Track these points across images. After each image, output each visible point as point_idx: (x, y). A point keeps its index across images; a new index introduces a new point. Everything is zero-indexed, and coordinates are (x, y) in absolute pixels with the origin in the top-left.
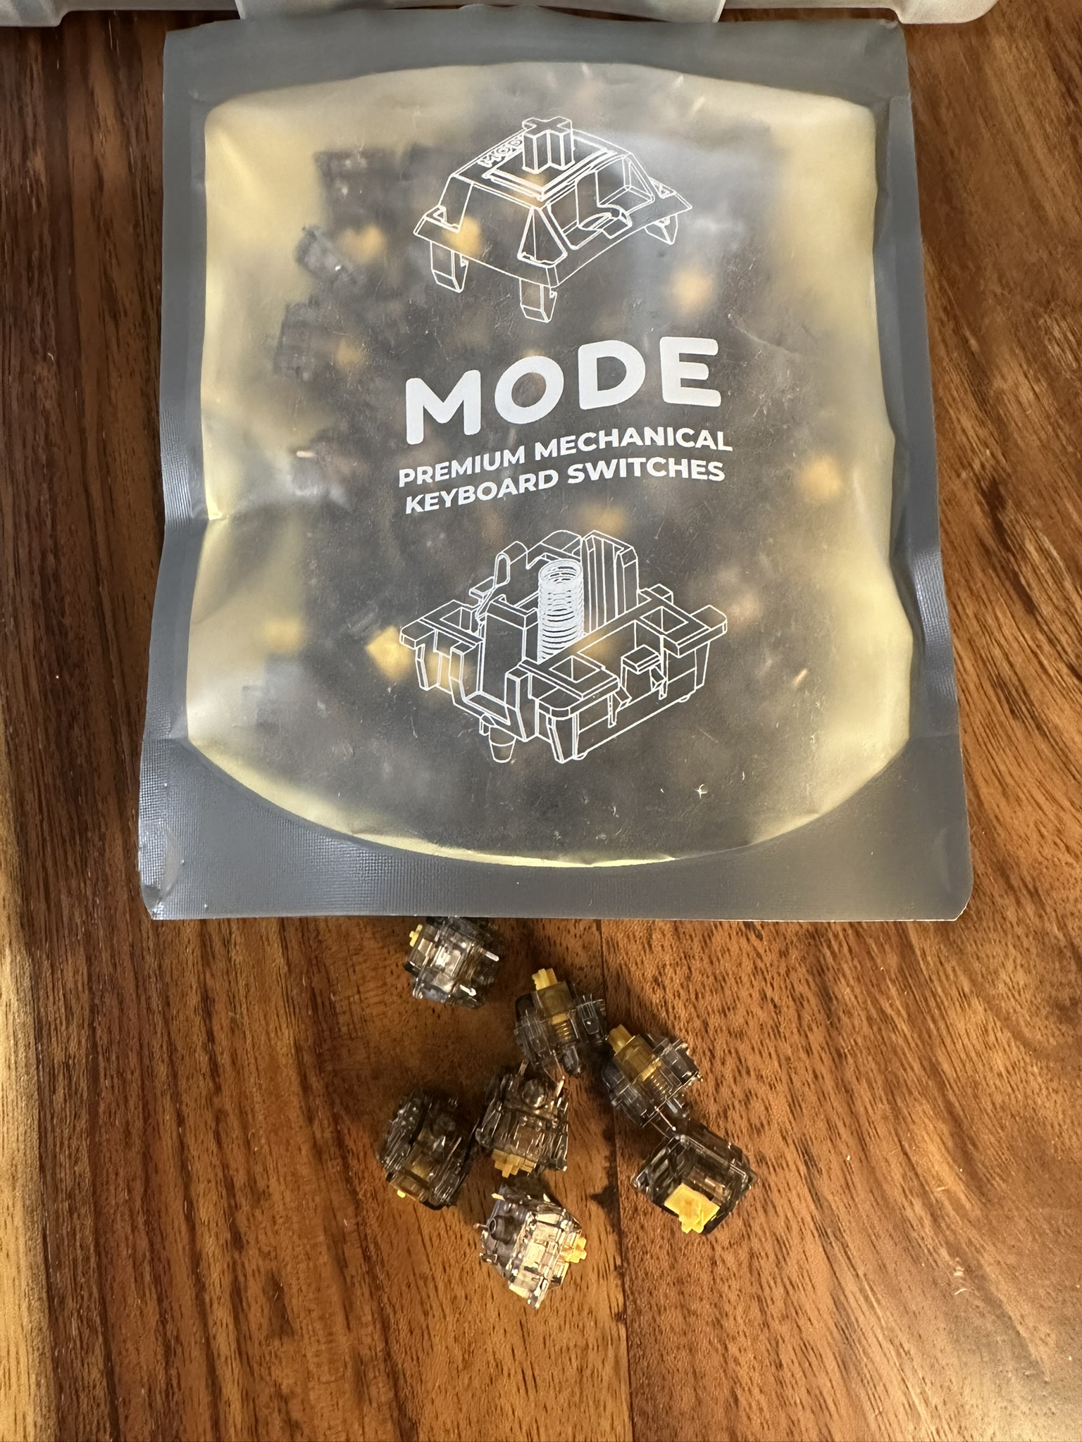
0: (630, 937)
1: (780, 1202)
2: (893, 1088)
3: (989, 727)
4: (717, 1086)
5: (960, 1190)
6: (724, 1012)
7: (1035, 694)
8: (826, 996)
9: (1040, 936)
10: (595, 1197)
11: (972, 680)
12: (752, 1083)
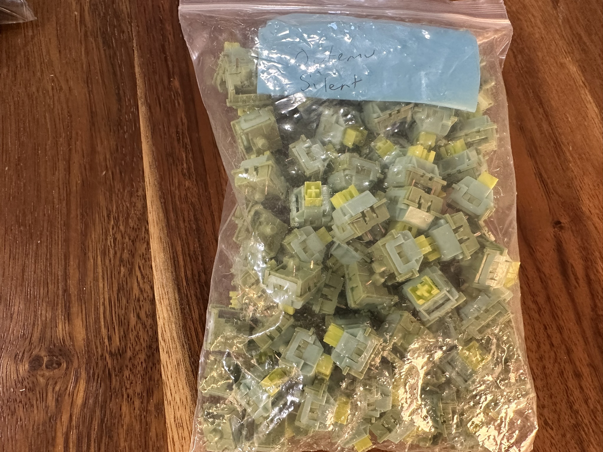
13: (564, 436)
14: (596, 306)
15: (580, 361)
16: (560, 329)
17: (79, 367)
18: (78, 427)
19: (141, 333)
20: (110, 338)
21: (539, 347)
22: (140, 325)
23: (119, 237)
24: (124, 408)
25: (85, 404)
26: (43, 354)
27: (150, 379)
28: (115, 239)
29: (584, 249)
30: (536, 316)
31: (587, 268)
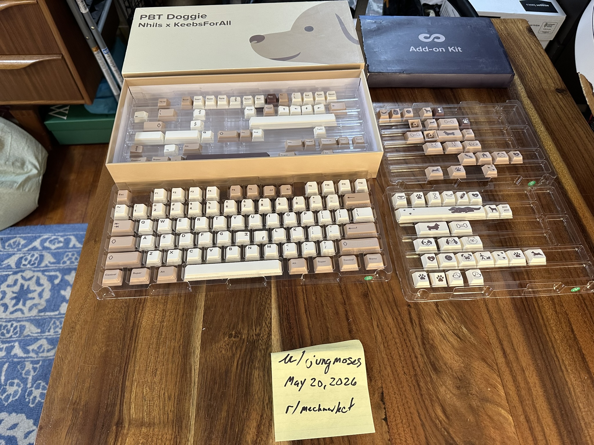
0: (386, 375)
1: (414, 420)
2: (431, 400)
3: (440, 341)
4: (402, 400)
5: (444, 418)
6: (402, 388)
7: (447, 336)
8: (419, 385)
9: (453, 375)
10: (383, 419)
11: (437, 334)
12: (408, 400)
13: (411, 378)
14: (423, 334)
15: (417, 353)
16: (410, 341)
17: (245, 338)
18: (242, 358)
19: (266, 329)
20: (256, 330)
21: (402, 346)
22: (266, 326)
23: (261, 297)
24: (258, 354)
25: (245, 351)
26: (233, 333)
27: (268, 344)
28: (260, 298)
29: (419, 314)
30: (402, 336)
31: (419, 321)
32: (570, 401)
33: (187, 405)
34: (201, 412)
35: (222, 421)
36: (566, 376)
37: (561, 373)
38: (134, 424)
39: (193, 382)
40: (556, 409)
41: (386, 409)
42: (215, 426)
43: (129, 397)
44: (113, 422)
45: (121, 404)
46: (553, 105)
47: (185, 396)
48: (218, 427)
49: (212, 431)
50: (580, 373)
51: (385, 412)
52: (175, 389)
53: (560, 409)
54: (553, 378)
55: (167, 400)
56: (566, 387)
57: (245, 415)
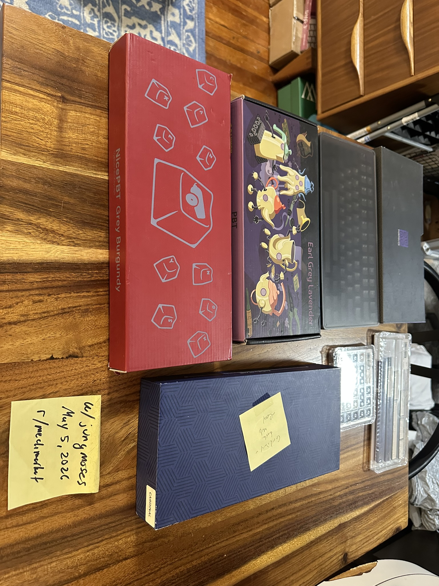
32: (58, 553)
33: (77, 165)
34: (69, 178)
35: (60, 196)
36: (83, 549)
37: (86, 544)
38: (62, 113)
39: (97, 173)
40: (51, 537)
41: (61, 360)
42: (55, 190)
43: (86, 112)
44: (65, 94)
45: (80, 103)
46: (333, 549)
47: (85, 164)
48: (54, 191)
49: (51, 186)
50: (84, 564)
51: (59, 359)
52: (91, 155)
53: (52, 542)
54: (81, 535)
55: (82, 146)
56: (72, 549)
57: (64, 219)
